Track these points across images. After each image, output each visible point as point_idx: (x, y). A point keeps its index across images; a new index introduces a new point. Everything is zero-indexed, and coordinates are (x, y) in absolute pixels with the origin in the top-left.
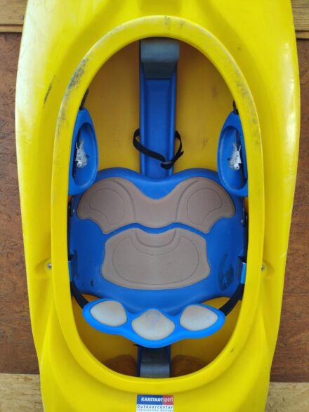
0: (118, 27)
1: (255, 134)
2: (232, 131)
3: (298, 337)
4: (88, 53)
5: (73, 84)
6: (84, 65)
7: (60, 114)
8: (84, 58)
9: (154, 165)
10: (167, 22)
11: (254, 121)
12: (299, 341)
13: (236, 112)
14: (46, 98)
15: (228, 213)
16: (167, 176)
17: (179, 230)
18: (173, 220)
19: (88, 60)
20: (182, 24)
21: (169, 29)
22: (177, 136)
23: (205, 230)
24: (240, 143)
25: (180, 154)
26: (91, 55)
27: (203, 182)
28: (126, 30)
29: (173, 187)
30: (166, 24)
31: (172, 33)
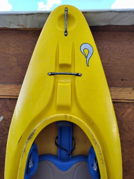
0: (48, 118)
1: (101, 159)
4: (36, 127)
5: (29, 138)
6: (34, 131)
7: (23, 150)
8: (35, 129)
11: (101, 154)
14: (19, 141)
19: (36, 129)
20: (71, 117)
21: (66, 119)
26: (37, 127)
28: (51, 119)
29: (71, 166)
30: (65, 117)
31: (68, 120)
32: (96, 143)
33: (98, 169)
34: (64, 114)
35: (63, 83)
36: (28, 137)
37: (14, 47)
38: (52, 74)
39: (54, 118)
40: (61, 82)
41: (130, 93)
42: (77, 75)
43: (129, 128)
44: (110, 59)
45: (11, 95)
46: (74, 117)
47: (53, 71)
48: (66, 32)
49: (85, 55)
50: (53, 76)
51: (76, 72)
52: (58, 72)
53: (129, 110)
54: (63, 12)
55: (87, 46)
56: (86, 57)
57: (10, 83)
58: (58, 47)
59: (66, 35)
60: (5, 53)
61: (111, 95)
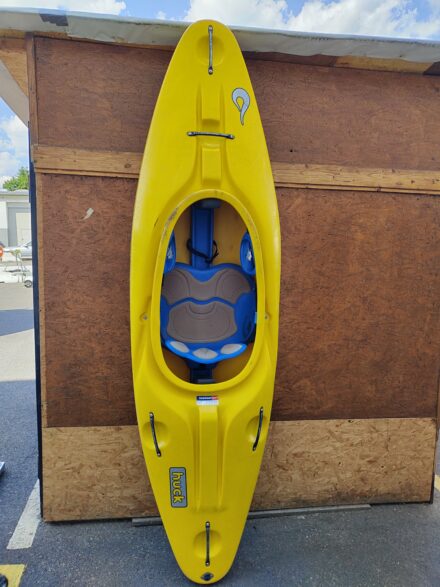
2: (246, 242)
3: (298, 384)
4: (178, 205)
5: (171, 218)
7: (164, 233)
8: (177, 207)
9: (200, 261)
10: (216, 192)
12: (299, 387)
13: (248, 233)
14: (155, 225)
15: (247, 290)
16: (208, 268)
17: (217, 302)
18: (214, 296)
20: (222, 194)
22: (215, 243)
23: (233, 302)
24: (251, 248)
25: (216, 254)
26: (180, 206)
27: (231, 271)
29: (213, 274)
31: (218, 197)
32: (251, 225)
33: (253, 259)
34: (212, 190)
35: (209, 147)
36: (168, 217)
37: (104, 80)
38: (194, 134)
39: (201, 193)
40: (207, 147)
41: (301, 173)
42: (228, 137)
43: (296, 228)
44: (273, 114)
45: (107, 170)
46: (225, 193)
47: (195, 130)
48: (211, 68)
49: (238, 107)
50: (194, 138)
51: (227, 133)
52: (200, 131)
53: (298, 201)
54: (206, 33)
55: (242, 93)
56: (241, 111)
57: (100, 148)
58: (199, 93)
59: (210, 74)
60: (87, 90)
61: (274, 175)
